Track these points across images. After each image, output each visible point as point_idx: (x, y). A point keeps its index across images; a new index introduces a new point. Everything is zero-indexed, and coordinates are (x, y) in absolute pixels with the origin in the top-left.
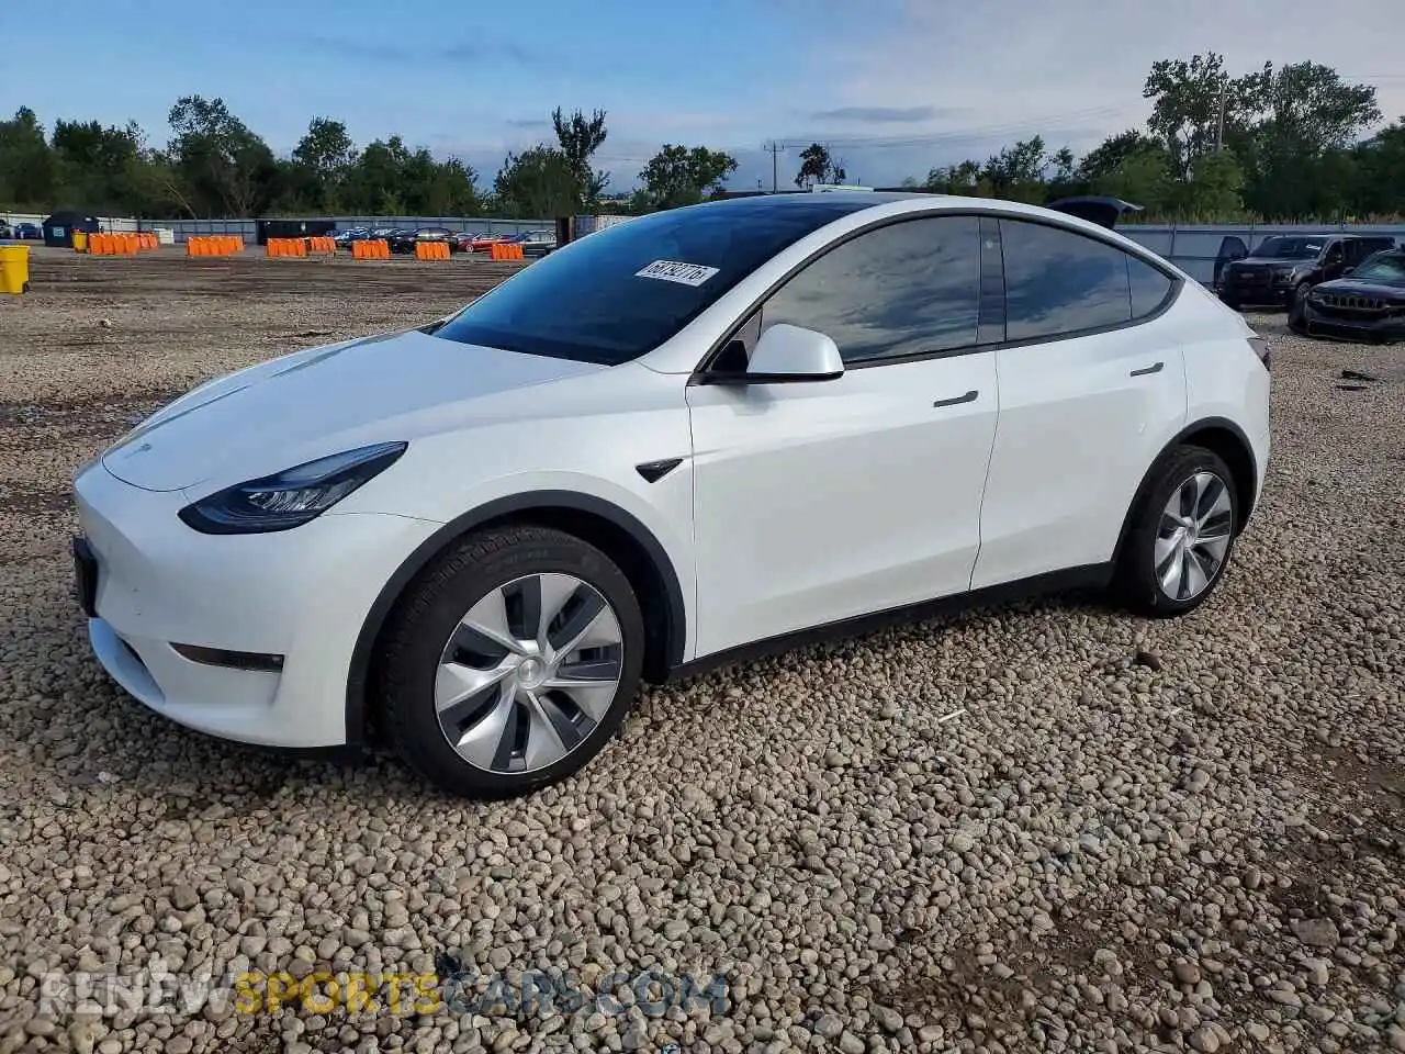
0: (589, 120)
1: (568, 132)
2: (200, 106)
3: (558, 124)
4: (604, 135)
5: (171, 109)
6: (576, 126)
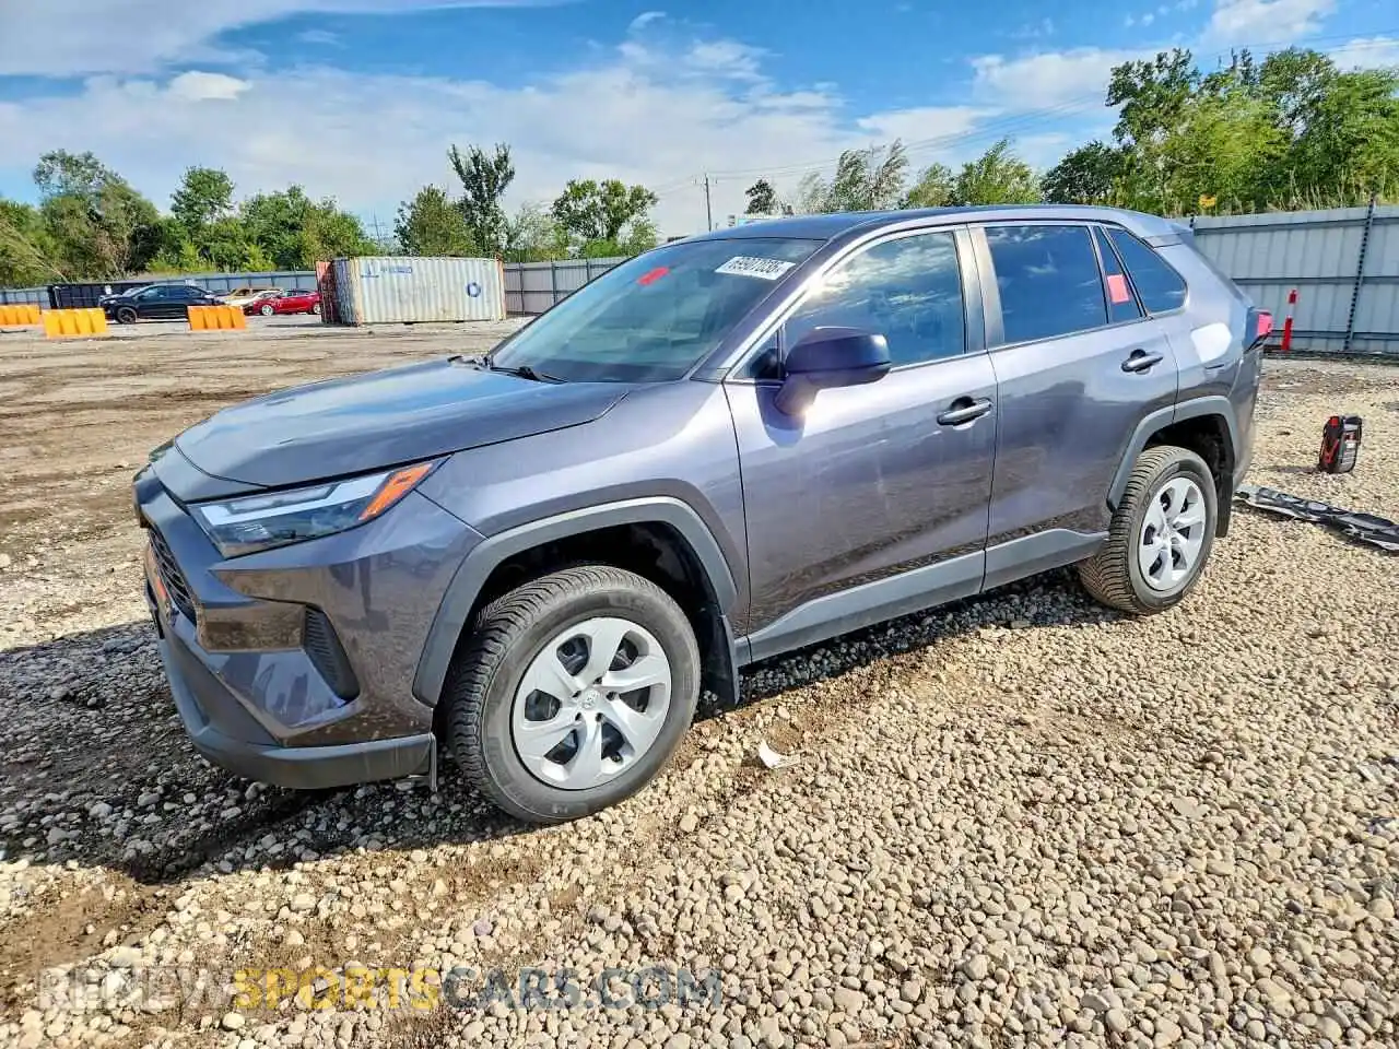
0: (491, 156)
1: (470, 172)
2: (68, 163)
3: (457, 165)
4: (512, 173)
5: (34, 167)
6: (476, 165)
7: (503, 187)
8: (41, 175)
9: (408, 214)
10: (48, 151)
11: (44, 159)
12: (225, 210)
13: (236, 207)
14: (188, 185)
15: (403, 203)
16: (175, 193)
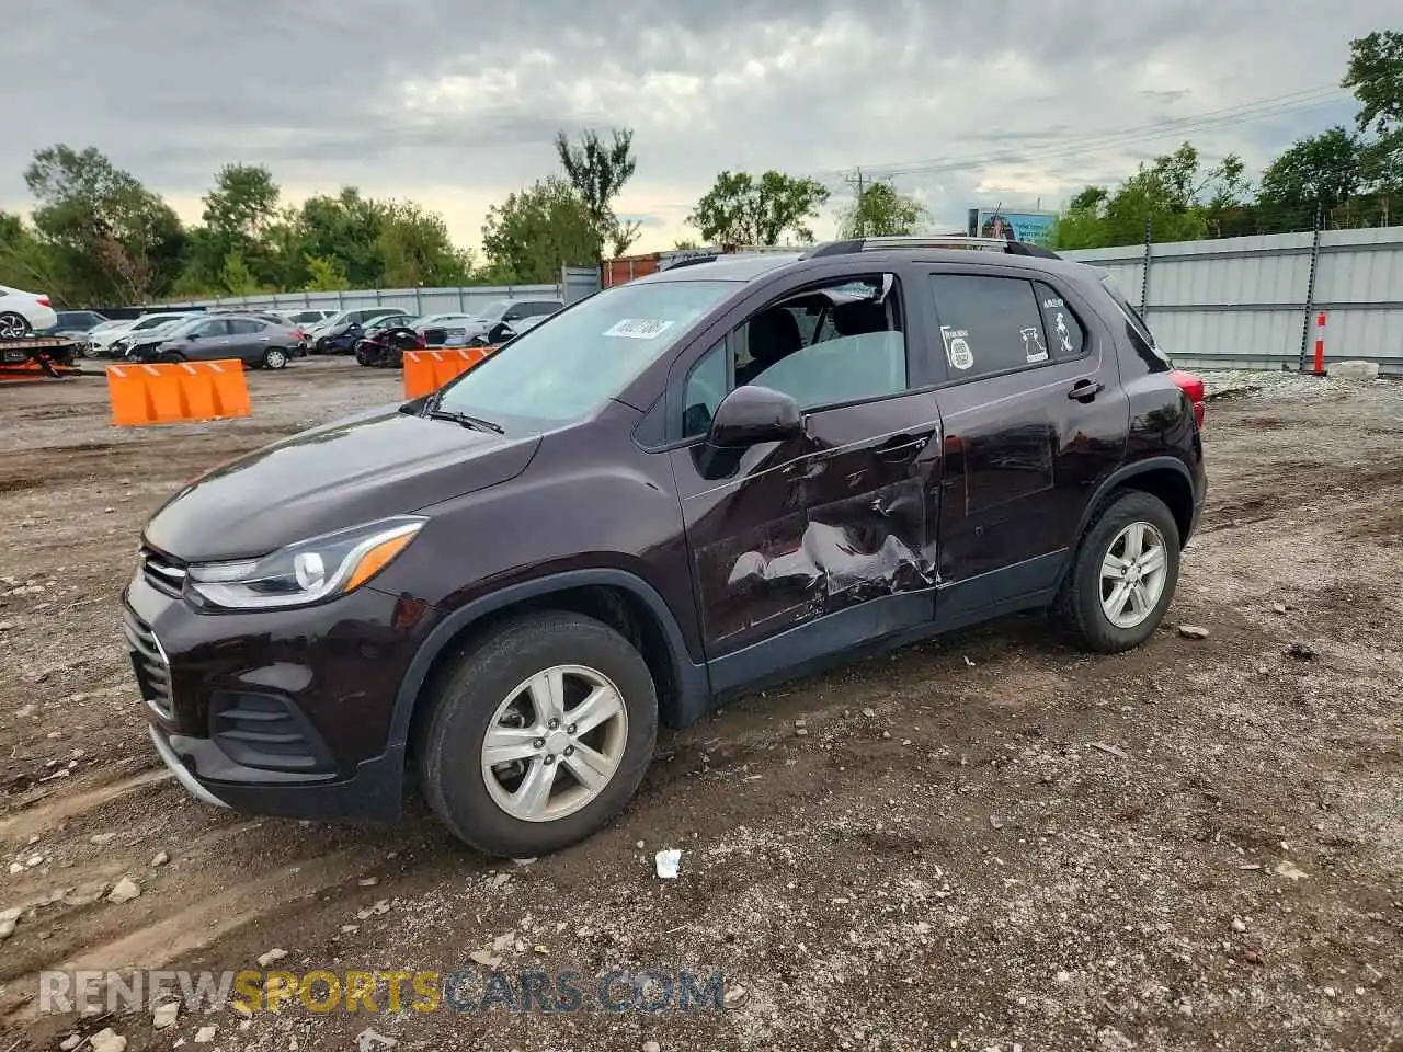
0: (608, 145)
1: (581, 165)
2: (68, 159)
3: (565, 156)
4: (632, 167)
5: (27, 169)
6: (590, 156)
7: (619, 184)
8: (34, 177)
9: (499, 219)
10: (44, 147)
11: (39, 158)
12: (268, 218)
13: (281, 213)
14: (225, 187)
15: (493, 208)
16: (208, 196)
